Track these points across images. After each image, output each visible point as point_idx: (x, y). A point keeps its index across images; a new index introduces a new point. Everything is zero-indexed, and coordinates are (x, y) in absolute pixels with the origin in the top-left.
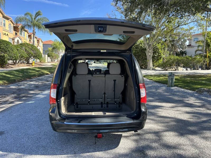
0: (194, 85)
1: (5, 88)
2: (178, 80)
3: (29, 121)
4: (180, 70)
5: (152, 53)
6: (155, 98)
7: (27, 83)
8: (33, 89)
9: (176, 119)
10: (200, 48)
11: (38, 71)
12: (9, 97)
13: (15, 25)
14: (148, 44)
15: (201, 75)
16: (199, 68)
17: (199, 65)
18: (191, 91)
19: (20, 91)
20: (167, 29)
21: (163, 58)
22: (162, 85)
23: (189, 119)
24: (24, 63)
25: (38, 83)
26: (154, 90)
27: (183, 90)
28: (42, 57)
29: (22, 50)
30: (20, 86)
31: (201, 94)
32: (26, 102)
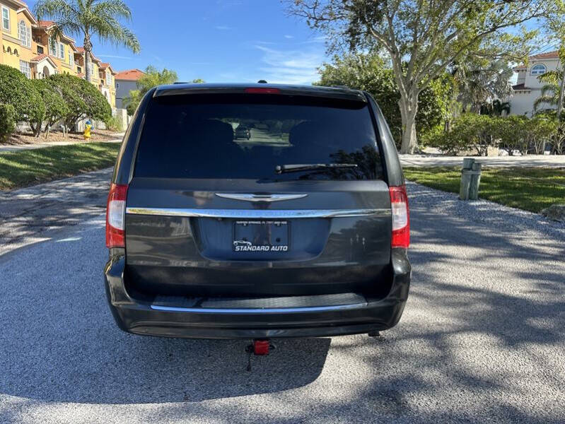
0: (534, 197)
1: (4, 198)
2: (487, 182)
3: (58, 294)
4: (492, 156)
5: (415, 106)
6: (424, 232)
7: (67, 185)
8: (81, 201)
9: (488, 292)
10: (548, 95)
11: (98, 153)
12: (11, 224)
13: (35, 26)
14: (406, 79)
15: (552, 169)
16: (545, 150)
17: (545, 141)
18: (525, 213)
19: (44, 207)
20: (459, 38)
21: (447, 122)
22: (443, 194)
23: (528, 295)
24: (62, 131)
25: (98, 185)
26: (421, 210)
27: (503, 208)
28: (111, 115)
29: (54, 95)
30: (46, 194)
31: (555, 221)
32: (58, 239)
